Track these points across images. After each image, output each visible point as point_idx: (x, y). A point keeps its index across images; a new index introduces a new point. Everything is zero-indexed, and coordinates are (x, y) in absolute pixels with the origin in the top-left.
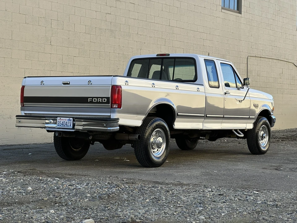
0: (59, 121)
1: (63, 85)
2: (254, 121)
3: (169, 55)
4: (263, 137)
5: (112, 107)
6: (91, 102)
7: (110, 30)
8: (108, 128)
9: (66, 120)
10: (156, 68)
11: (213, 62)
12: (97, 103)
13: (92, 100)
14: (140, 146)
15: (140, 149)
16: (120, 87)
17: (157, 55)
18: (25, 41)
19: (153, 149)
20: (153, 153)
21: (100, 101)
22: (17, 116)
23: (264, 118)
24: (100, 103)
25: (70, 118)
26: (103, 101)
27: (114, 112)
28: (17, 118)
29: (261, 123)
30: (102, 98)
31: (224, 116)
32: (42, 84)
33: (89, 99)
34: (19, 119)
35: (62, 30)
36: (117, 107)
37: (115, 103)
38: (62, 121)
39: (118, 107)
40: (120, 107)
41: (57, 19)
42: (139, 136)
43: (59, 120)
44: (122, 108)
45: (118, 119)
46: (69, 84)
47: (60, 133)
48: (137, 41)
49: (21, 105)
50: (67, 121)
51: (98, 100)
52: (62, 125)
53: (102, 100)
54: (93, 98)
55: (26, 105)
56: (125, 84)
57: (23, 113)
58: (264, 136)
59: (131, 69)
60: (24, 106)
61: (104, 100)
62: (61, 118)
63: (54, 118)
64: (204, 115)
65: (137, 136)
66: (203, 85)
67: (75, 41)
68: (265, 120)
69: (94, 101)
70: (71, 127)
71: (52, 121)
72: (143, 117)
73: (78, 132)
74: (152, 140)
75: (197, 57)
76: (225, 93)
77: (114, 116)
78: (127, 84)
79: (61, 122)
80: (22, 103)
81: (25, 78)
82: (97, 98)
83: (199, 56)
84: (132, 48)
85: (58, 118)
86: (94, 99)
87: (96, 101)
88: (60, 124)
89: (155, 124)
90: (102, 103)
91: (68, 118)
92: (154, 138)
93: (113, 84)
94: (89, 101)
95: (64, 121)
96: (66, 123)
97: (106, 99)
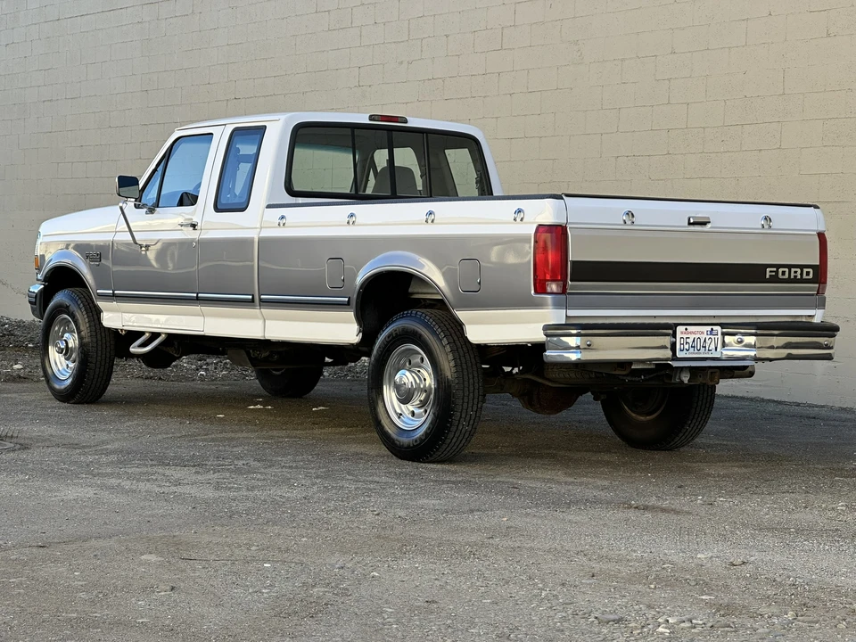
0: (685, 336)
1: (691, 226)
5: (818, 292)
6: (775, 279)
9: (703, 333)
12: (789, 281)
13: (777, 272)
17: (372, 118)
21: (797, 277)
24: (795, 281)
25: (714, 328)
26: (805, 276)
30: (802, 267)
32: (628, 222)
33: (769, 270)
38: (692, 337)
43: (682, 333)
46: (709, 225)
50: (705, 336)
51: (792, 273)
52: (692, 350)
53: (802, 274)
54: (778, 266)
55: (574, 288)
61: (808, 273)
62: (687, 327)
69: (780, 275)
79: (690, 341)
80: (561, 283)
82: (790, 267)
85: (681, 329)
86: (781, 270)
87: (787, 276)
88: (687, 347)
90: (802, 281)
91: (709, 328)
94: (768, 276)
95: (699, 336)
96: (702, 341)
97: (811, 270)
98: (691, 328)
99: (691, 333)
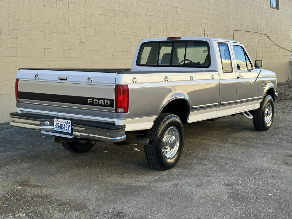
0: (57, 123)
1: (59, 80)
2: (261, 101)
3: (180, 38)
4: (267, 114)
5: (116, 111)
6: (92, 104)
7: (123, 11)
8: (112, 138)
9: (64, 122)
10: (166, 50)
11: (226, 45)
12: (98, 105)
13: (93, 101)
14: (151, 149)
15: (151, 153)
16: (126, 86)
17: (168, 39)
18: (44, 23)
19: (165, 149)
20: (165, 154)
21: (101, 104)
22: (11, 114)
23: (269, 96)
24: (101, 105)
25: (69, 121)
26: (106, 104)
27: (119, 117)
28: (11, 116)
29: (267, 101)
30: (104, 99)
31: (237, 101)
32: (37, 78)
33: (89, 99)
34: (12, 118)
35: (80, 12)
36: (122, 111)
37: (121, 107)
38: (60, 123)
39: (124, 111)
40: (126, 110)
41: (74, 1)
42: (150, 141)
43: (56, 121)
44: (129, 112)
45: (124, 127)
46: (66, 80)
47: (57, 139)
48: (146, 21)
49: (17, 100)
50: (65, 123)
51: (100, 102)
52: (59, 128)
53: (104, 102)
54: (93, 99)
55: (21, 101)
56: (132, 83)
57: (19, 110)
58: (269, 113)
59: (141, 52)
60: (19, 102)
62: (58, 119)
63: (51, 118)
64: (218, 103)
65: (147, 141)
66: (217, 71)
67: (92, 22)
68: (270, 97)
69: (94, 102)
70: (70, 131)
71: (48, 123)
72: (154, 118)
73: (76, 139)
74: (165, 139)
75: (211, 40)
76: (238, 77)
77: (119, 122)
78: (135, 82)
79: (59, 125)
80: (17, 99)
81: (19, 69)
82: (99, 99)
83: (212, 39)
84: (142, 27)
85: (55, 120)
86: (94, 100)
87: (97, 103)
89: (167, 122)
90: (104, 105)
91: (66, 121)
92: (166, 138)
93: (117, 83)
94: (89, 102)
95: (62, 123)
96: (64, 125)
97: (109, 102)
98: (59, 120)
99: (59, 122)
